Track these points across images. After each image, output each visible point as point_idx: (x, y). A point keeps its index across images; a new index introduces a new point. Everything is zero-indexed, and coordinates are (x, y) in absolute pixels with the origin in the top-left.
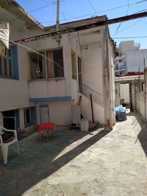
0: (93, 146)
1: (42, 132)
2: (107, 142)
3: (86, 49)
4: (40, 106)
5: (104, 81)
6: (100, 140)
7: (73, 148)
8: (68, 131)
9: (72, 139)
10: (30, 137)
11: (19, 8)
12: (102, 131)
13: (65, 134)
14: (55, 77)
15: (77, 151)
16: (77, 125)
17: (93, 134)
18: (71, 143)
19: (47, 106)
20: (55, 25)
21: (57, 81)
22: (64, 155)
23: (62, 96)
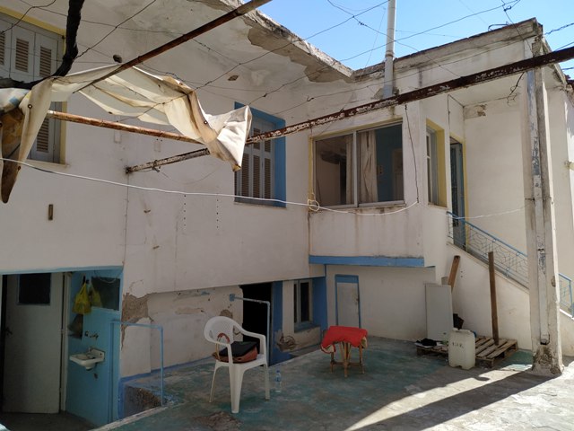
0: (475, 413)
1: (331, 349)
2: (528, 411)
3: (481, 114)
4: (337, 276)
5: (531, 215)
6: (504, 401)
7: (410, 409)
8: (410, 359)
9: (415, 384)
10: (303, 360)
11: (289, 39)
12: (521, 375)
13: (400, 365)
14: (379, 201)
15: (421, 418)
16: (438, 344)
17: (486, 379)
18: (409, 394)
19: (355, 279)
20: (383, 63)
21: (382, 210)
22: (379, 424)
23: (395, 255)
